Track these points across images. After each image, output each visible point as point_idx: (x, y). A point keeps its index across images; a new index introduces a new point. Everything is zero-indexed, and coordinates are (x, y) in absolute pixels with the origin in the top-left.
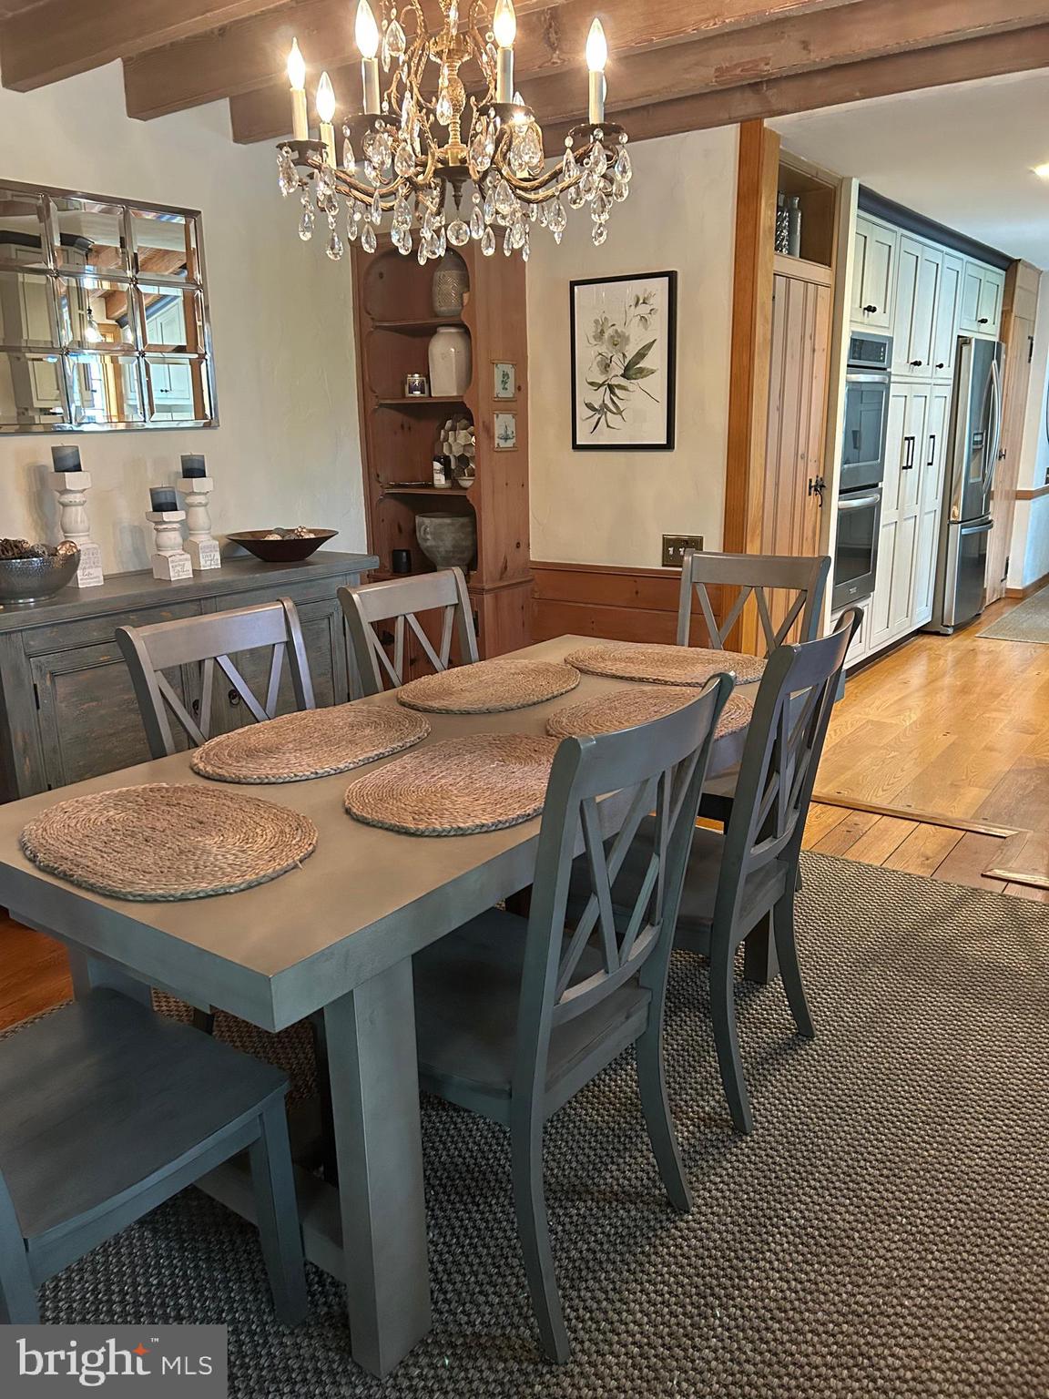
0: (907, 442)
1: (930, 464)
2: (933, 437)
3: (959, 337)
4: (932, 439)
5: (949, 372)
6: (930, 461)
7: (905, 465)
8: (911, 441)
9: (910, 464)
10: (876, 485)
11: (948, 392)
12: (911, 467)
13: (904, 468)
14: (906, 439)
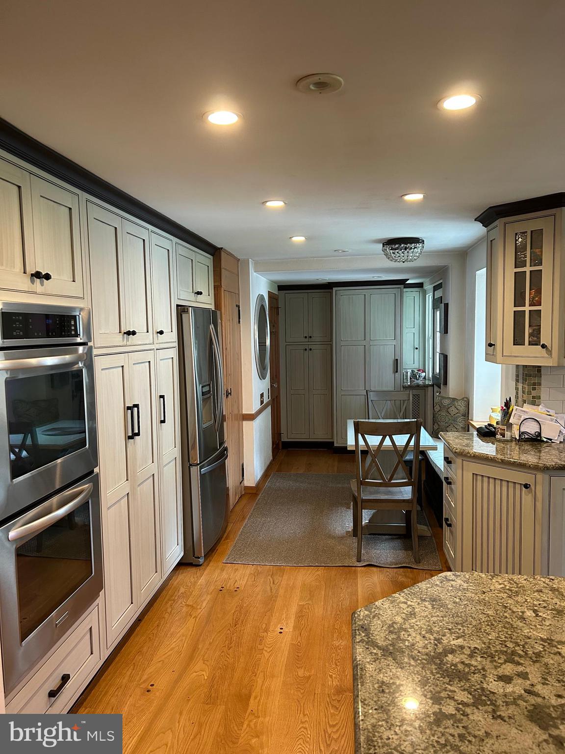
0: (130, 411)
1: (163, 422)
2: (162, 397)
3: (178, 306)
4: (162, 399)
5: (171, 336)
6: (163, 419)
7: (130, 434)
8: (136, 409)
9: (136, 431)
10: (92, 472)
11: (174, 353)
12: (138, 434)
13: (130, 438)
14: (129, 408)
